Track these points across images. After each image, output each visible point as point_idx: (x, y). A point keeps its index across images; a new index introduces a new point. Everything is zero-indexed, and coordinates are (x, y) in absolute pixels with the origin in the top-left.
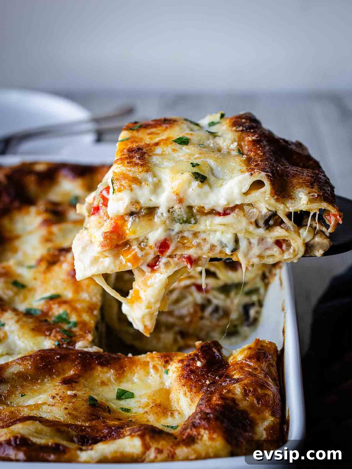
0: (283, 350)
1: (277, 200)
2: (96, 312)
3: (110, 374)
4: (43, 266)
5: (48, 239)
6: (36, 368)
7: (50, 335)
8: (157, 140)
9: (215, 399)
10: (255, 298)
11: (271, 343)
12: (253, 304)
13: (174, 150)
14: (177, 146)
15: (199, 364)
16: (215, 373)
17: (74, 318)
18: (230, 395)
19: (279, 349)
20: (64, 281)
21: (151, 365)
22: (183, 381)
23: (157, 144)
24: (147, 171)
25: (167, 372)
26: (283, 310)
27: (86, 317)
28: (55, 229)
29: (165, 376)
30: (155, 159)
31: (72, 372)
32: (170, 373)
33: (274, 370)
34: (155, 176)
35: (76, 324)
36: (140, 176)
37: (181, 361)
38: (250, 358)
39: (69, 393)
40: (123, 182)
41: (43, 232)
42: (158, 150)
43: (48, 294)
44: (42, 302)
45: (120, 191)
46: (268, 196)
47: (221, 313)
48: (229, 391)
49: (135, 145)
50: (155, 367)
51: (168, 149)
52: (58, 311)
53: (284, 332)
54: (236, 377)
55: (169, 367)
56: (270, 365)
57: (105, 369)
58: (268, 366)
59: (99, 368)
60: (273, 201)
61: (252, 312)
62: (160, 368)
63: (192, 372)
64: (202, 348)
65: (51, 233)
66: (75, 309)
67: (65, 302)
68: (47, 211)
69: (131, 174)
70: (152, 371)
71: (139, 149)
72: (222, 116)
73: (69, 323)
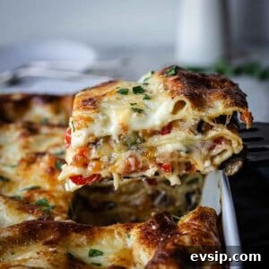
0: (221, 214)
1: (199, 110)
2: (69, 200)
3: (83, 239)
4: (24, 165)
5: (25, 147)
6: (23, 233)
7: (33, 213)
8: (104, 92)
9: (169, 246)
10: (194, 187)
11: (211, 209)
12: (193, 192)
13: (118, 99)
14: (120, 96)
15: (154, 227)
16: (167, 233)
17: (52, 203)
18: (180, 243)
19: (218, 213)
20: (42, 176)
21: (116, 232)
22: (142, 241)
23: (104, 95)
24: (98, 112)
25: (129, 236)
26: (219, 186)
27: (62, 203)
28: (31, 139)
29: (127, 239)
30: (103, 105)
31: (52, 237)
32: (132, 237)
33: (214, 228)
34: (104, 115)
35: (53, 207)
36: (92, 116)
37: (140, 227)
38: (195, 219)
39: (51, 249)
40: (80, 122)
41: (22, 142)
42: (106, 99)
43: (29, 186)
44: (25, 192)
45: (79, 129)
46: (190, 110)
47: (168, 201)
48: (179, 241)
49: (87, 98)
50: (119, 234)
51: (113, 98)
52: (38, 198)
53: (221, 202)
54: (184, 233)
55: (131, 233)
56: (211, 224)
57: (78, 235)
58: (210, 225)
59: (74, 234)
60: (196, 112)
61: (194, 199)
62: (123, 234)
63: (149, 233)
64: (156, 216)
65: (28, 143)
66: (53, 197)
67: (44, 192)
68: (23, 127)
69: (85, 116)
70: (117, 236)
71: (90, 100)
72: (153, 73)
73: (48, 206)
